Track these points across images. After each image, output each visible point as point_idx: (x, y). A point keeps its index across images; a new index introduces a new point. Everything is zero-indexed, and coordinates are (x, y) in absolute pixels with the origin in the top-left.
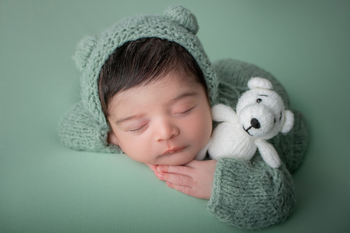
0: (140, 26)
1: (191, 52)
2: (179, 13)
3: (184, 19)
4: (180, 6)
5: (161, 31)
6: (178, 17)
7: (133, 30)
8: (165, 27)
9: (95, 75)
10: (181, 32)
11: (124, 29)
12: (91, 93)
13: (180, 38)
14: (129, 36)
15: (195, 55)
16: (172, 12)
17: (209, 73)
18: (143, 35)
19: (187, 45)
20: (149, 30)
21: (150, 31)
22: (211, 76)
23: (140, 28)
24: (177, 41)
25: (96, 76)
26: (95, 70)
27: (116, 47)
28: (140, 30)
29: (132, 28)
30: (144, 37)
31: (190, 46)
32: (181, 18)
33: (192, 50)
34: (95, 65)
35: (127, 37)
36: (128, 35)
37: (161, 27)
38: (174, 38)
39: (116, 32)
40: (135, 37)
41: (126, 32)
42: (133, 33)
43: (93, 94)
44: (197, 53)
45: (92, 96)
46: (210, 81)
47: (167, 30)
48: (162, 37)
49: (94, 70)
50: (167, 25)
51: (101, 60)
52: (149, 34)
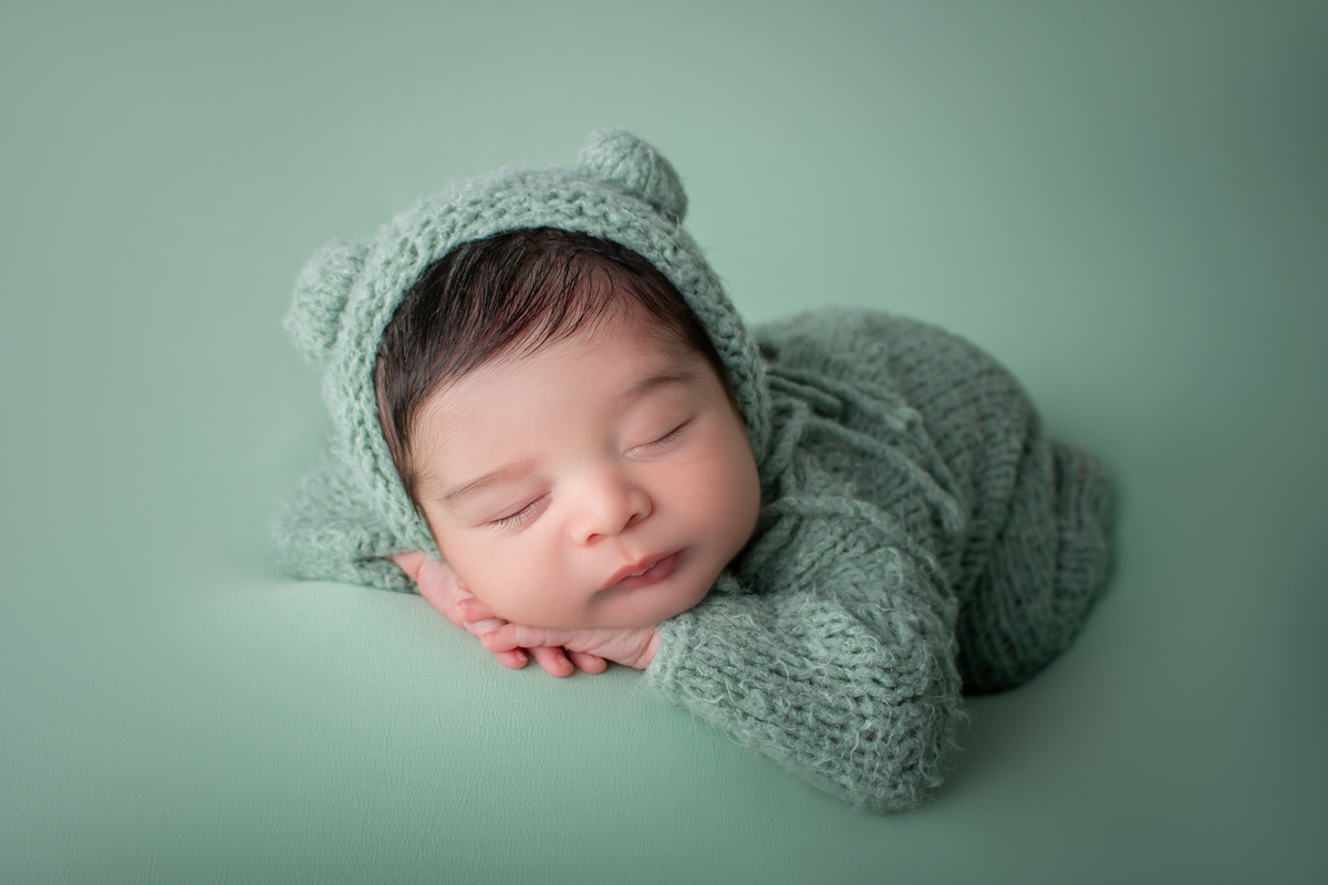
0: (498, 195)
1: (664, 269)
2: (621, 154)
3: (640, 170)
4: (626, 134)
5: (563, 206)
6: (620, 168)
7: (479, 208)
8: (577, 196)
9: (362, 360)
10: (630, 210)
11: (450, 206)
12: (355, 421)
13: (628, 226)
14: (465, 226)
15: (678, 277)
16: (599, 151)
17: (730, 333)
18: (510, 221)
19: (652, 247)
20: (526, 205)
21: (529, 210)
22: (734, 343)
23: (500, 200)
24: (617, 237)
25: (368, 363)
26: (364, 343)
27: (425, 264)
28: (500, 206)
29: (474, 203)
30: (513, 226)
31: (662, 250)
32: (630, 171)
33: (667, 262)
34: (360, 325)
35: (456, 230)
36: (460, 224)
37: (564, 194)
38: (605, 227)
39: (424, 219)
40: (483, 230)
41: (454, 215)
42: (477, 216)
43: (361, 423)
44: (685, 273)
45: (361, 430)
46: (735, 359)
47: (584, 203)
48: (568, 225)
49: (359, 344)
50: (583, 190)
51: (380, 307)
52: (526, 218)
